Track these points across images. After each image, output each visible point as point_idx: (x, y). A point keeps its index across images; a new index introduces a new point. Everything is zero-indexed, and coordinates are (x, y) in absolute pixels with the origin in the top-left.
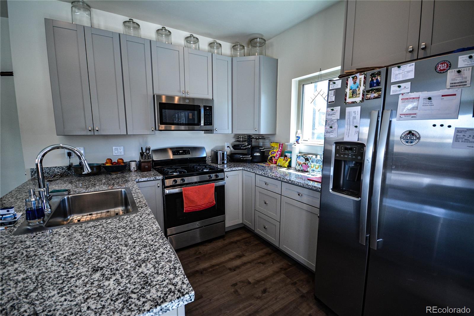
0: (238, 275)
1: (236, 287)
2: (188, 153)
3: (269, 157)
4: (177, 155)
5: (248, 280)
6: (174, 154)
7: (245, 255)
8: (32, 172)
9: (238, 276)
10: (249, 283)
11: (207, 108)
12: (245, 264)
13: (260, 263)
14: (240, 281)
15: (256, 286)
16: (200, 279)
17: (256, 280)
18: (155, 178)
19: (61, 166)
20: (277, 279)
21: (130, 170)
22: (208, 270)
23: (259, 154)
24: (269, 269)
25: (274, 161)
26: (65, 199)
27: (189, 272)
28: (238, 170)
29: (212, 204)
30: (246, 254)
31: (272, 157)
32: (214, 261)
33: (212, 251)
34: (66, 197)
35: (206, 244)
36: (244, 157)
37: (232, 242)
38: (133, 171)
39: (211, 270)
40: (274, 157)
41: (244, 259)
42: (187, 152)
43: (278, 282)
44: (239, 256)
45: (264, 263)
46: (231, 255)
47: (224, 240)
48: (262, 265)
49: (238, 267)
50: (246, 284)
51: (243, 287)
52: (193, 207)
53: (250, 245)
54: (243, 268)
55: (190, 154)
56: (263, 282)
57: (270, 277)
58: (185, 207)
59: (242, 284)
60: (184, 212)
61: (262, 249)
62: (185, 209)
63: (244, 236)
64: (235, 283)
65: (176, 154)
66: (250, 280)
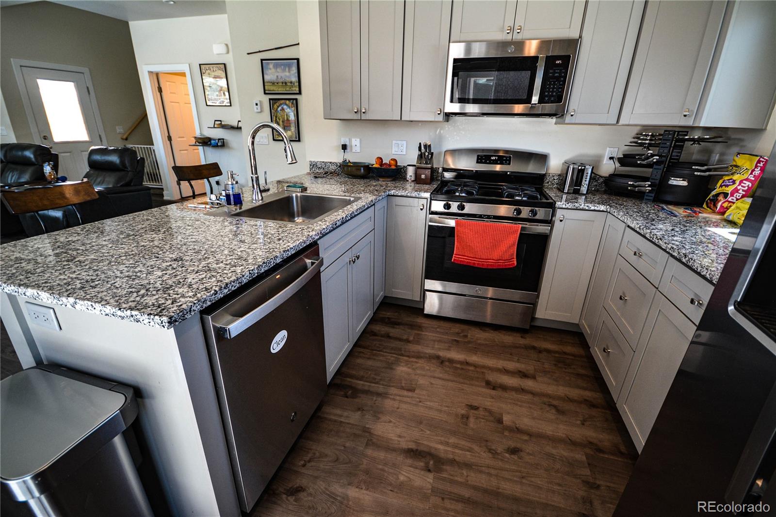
0: (493, 398)
1: (472, 411)
2: (506, 162)
3: (714, 193)
4: (485, 163)
5: (502, 416)
6: (480, 160)
7: (537, 378)
8: (311, 165)
9: (492, 400)
10: (500, 421)
11: (558, 62)
12: (522, 390)
13: (555, 407)
14: (487, 407)
15: (506, 433)
16: (432, 369)
17: (517, 426)
18: (419, 194)
19: (336, 161)
20: (563, 452)
21: (405, 179)
22: (454, 365)
23: (685, 183)
24: (561, 426)
25: (721, 206)
26: (292, 197)
27: (427, 352)
28: (594, 210)
29: (509, 265)
30: (539, 379)
31: (718, 195)
32: (474, 359)
33: (487, 342)
34: (294, 195)
35: (487, 329)
36: (636, 184)
37: (534, 348)
38: (410, 181)
39: (458, 366)
40: (726, 195)
41: (529, 384)
42: (504, 160)
43: (557, 457)
44: (523, 373)
45: (560, 411)
46: (511, 365)
47: (522, 337)
48: (554, 411)
49: (504, 388)
50: (492, 419)
51: (483, 419)
52: (470, 257)
53: (565, 369)
54: (514, 395)
55: (509, 164)
56: (526, 438)
57: (550, 439)
58: (455, 253)
59: (487, 414)
60: (452, 261)
61: (585, 389)
62: (455, 257)
63: (569, 349)
64: (476, 406)
65: (483, 161)
66: (505, 419)
